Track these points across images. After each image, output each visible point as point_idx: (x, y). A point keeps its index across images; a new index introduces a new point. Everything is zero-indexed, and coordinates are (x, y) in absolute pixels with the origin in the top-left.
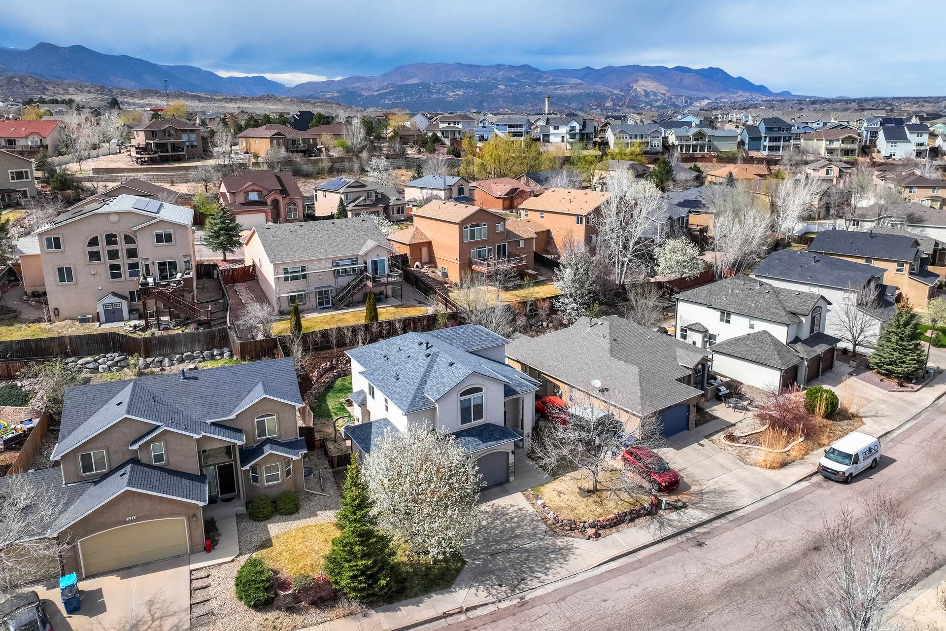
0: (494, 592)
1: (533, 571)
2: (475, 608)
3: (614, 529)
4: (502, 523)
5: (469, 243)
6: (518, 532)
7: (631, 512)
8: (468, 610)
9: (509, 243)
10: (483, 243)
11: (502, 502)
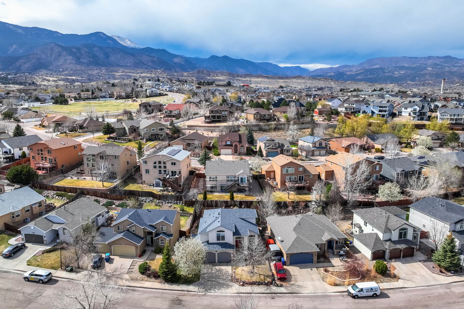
0: (200, 289)
1: (215, 288)
2: (192, 291)
3: (250, 285)
4: (218, 273)
5: (285, 174)
6: (221, 277)
7: (259, 282)
8: (189, 291)
9: (305, 175)
10: (292, 174)
11: (223, 268)
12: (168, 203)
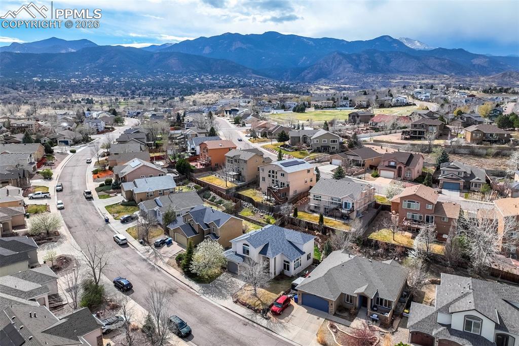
0: (201, 290)
1: (213, 294)
3: (241, 305)
4: (229, 284)
5: (405, 209)
6: (228, 288)
7: (251, 306)
8: (192, 288)
9: (435, 216)
10: (416, 212)
11: (239, 281)
12: (262, 212)
